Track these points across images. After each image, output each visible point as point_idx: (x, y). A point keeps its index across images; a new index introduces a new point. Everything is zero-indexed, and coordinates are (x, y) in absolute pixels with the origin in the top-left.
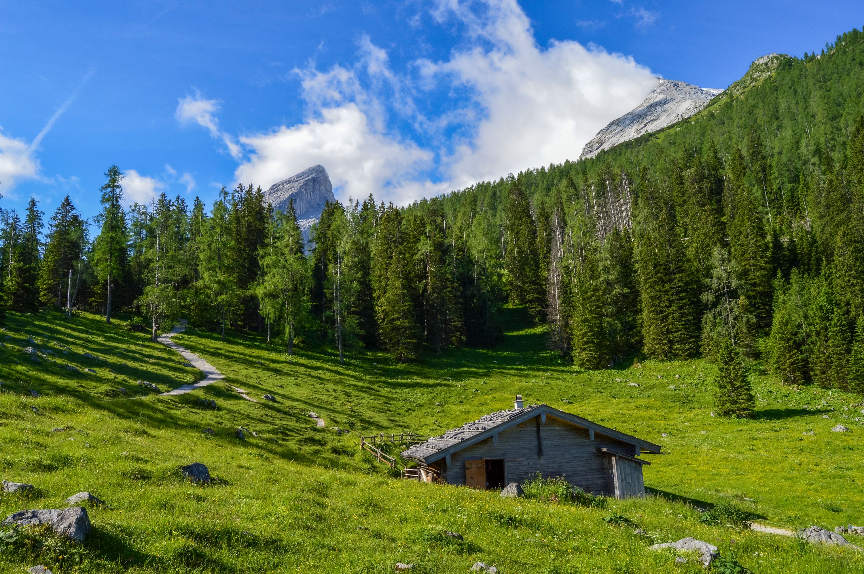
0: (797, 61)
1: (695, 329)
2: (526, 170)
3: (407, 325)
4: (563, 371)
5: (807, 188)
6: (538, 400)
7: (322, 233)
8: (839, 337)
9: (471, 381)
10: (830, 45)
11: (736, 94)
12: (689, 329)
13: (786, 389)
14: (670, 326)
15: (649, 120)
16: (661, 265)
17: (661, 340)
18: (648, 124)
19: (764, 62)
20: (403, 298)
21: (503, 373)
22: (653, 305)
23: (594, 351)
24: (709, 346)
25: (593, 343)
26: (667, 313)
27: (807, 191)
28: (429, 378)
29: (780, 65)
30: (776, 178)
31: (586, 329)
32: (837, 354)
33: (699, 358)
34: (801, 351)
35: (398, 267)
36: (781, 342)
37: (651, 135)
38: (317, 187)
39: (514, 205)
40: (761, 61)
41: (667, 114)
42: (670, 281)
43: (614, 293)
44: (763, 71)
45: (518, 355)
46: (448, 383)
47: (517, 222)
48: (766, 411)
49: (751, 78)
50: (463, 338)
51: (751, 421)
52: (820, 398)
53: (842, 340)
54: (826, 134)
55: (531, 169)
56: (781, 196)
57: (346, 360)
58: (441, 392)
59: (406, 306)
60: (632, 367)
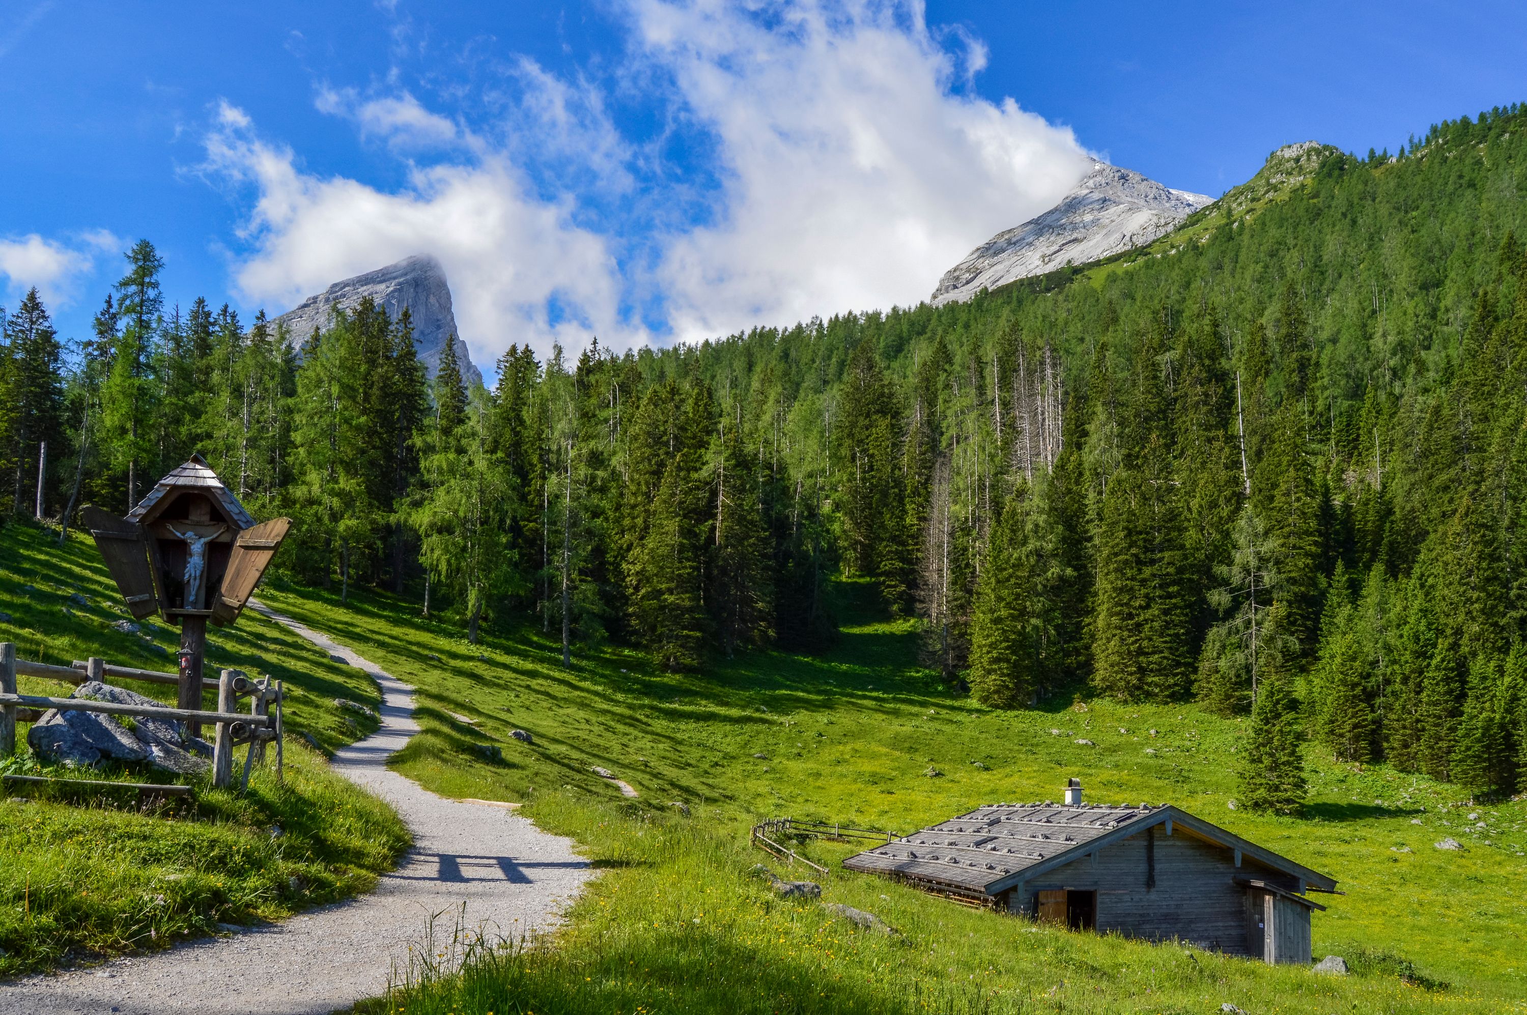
0: (1357, 165)
1: (1188, 652)
2: (846, 313)
3: (687, 603)
4: (953, 708)
5: (1377, 412)
6: (932, 760)
7: (514, 410)
8: (1442, 689)
9: (802, 716)
10: (1416, 140)
11: (1238, 210)
12: (1177, 650)
13: (1340, 768)
14: (1145, 643)
15: (1069, 238)
16: (1140, 533)
17: (1126, 667)
18: (1066, 247)
19: (1294, 155)
20: (680, 552)
21: (853, 704)
22: (1118, 604)
23: (1008, 675)
24: (1208, 682)
25: (1008, 661)
26: (1142, 618)
27: (1377, 418)
28: (726, 704)
29: (1323, 165)
30: (1325, 388)
31: (996, 636)
32: (1435, 716)
33: (1187, 701)
34: (1372, 706)
35: (673, 495)
36: (1341, 688)
37: (1076, 271)
38: (423, 298)
39: (857, 389)
40: (1288, 153)
41: (1104, 231)
42: (1153, 562)
43: (1049, 574)
44: (1290, 174)
45: (866, 670)
46: (763, 716)
47: (862, 421)
48: (1317, 805)
49: (1268, 183)
50: (771, 633)
51: (1299, 821)
52: (1398, 789)
53: (1446, 693)
54: (1417, 316)
55: (856, 312)
56: (1328, 421)
57: (573, 660)
58: (758, 733)
59: (685, 568)
60: (1070, 709)
